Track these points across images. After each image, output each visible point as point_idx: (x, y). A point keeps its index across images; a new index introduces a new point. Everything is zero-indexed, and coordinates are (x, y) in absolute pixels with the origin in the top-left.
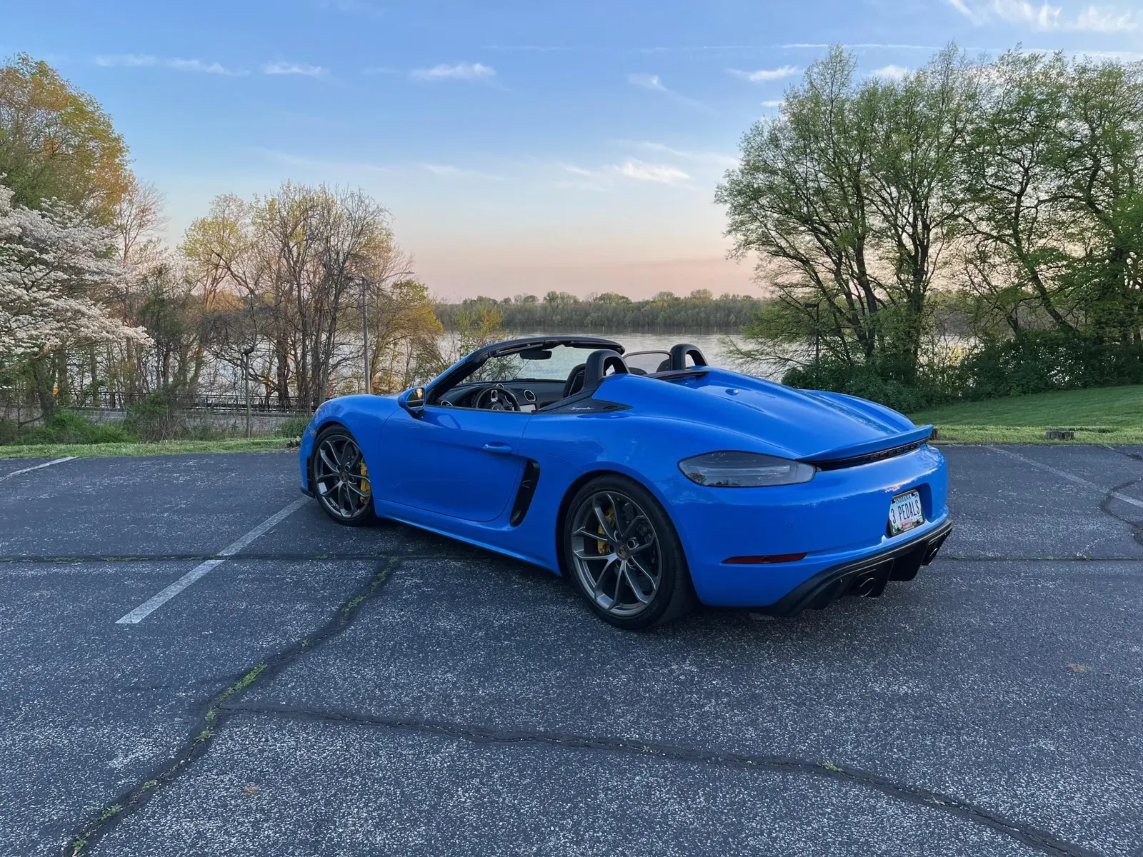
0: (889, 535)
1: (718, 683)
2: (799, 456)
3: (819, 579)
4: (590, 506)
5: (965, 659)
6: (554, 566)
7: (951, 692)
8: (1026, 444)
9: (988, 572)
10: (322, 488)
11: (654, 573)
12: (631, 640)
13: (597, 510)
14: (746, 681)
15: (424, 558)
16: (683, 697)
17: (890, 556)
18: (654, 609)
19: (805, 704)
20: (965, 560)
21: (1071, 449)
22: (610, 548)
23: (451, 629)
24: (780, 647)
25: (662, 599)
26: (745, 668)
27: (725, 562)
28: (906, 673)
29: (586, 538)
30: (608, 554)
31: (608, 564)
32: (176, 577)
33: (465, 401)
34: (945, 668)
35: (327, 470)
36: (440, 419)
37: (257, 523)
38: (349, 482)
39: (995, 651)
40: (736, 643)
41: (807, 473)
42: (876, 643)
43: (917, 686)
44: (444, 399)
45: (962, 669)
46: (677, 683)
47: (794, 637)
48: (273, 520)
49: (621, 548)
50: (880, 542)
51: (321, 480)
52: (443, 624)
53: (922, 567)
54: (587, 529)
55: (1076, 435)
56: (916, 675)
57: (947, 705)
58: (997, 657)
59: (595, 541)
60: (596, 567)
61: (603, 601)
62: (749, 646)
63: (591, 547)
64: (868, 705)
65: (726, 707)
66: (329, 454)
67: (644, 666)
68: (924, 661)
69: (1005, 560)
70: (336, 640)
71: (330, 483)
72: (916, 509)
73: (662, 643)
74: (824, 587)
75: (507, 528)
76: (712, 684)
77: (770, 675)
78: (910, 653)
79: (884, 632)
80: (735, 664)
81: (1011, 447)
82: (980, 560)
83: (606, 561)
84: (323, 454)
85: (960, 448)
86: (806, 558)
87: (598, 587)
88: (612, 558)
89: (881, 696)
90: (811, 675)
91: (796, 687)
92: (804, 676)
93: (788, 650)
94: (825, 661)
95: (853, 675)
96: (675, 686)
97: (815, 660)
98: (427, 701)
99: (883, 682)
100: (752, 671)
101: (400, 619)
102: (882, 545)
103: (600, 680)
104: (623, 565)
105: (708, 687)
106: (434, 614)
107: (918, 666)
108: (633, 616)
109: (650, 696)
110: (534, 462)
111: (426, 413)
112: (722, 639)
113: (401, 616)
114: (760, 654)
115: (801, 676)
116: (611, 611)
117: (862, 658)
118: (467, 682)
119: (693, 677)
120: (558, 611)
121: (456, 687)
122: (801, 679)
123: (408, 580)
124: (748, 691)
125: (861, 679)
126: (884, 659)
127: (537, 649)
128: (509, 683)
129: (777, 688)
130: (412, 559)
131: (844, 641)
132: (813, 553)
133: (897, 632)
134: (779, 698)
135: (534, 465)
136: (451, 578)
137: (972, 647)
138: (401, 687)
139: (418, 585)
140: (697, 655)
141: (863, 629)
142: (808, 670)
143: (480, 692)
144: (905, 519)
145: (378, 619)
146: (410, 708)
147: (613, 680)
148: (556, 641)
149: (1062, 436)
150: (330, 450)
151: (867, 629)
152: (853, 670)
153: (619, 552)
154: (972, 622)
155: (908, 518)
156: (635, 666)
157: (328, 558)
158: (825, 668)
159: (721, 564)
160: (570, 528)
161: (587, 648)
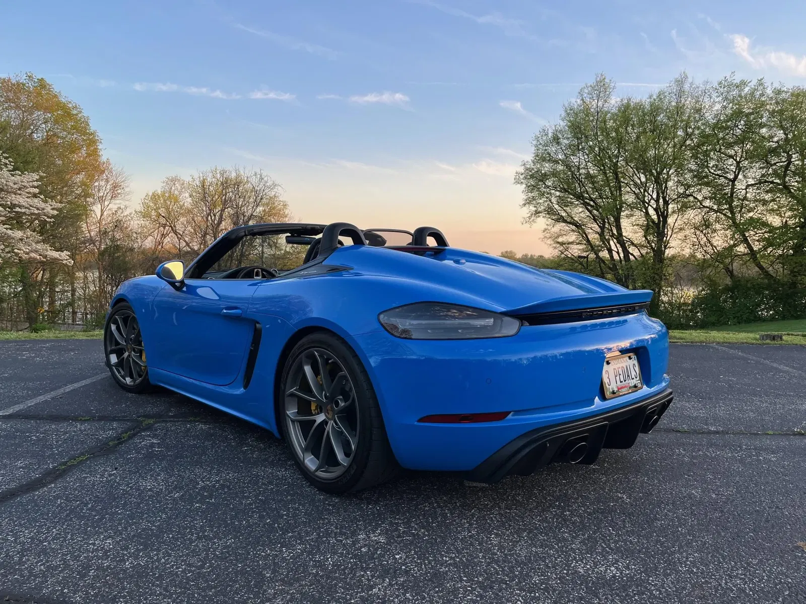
0: (603, 398)
1: (401, 558)
2: (504, 310)
3: (521, 443)
4: (301, 369)
5: (684, 535)
6: (273, 428)
7: (666, 575)
8: (743, 343)
9: (711, 444)
10: (114, 359)
11: (353, 436)
12: (329, 505)
13: (308, 369)
14: (434, 557)
15: (178, 421)
16: (355, 575)
17: (605, 419)
18: (352, 472)
19: (492, 588)
21: (781, 347)
22: (320, 409)
23: (150, 490)
24: (484, 517)
25: (359, 460)
26: (438, 540)
27: (420, 420)
28: (617, 551)
29: (300, 398)
30: (317, 414)
31: (316, 424)
34: (662, 545)
35: (116, 343)
38: (133, 352)
39: (717, 526)
40: (439, 510)
41: (511, 327)
42: (590, 514)
43: (627, 568)
45: (681, 547)
46: (355, 556)
47: (503, 506)
49: (329, 407)
50: (591, 402)
51: (113, 352)
52: (147, 484)
53: (640, 435)
54: (300, 390)
55: (784, 337)
56: (627, 553)
57: (661, 593)
58: (719, 534)
59: (309, 403)
60: (306, 427)
61: (310, 462)
62: (452, 514)
63: (304, 408)
64: (567, 592)
65: (399, 589)
66: (118, 329)
67: (328, 534)
68: (639, 536)
71: (119, 354)
72: (633, 373)
73: (361, 509)
74: (527, 450)
75: (242, 390)
76: (394, 558)
77: (463, 549)
78: (625, 526)
79: (599, 502)
80: (428, 536)
83: (315, 421)
84: (113, 327)
85: (686, 346)
86: (509, 417)
87: (307, 449)
88: (320, 418)
89: (584, 579)
90: (510, 550)
91: (489, 564)
92: (501, 551)
93: (492, 520)
94: (529, 534)
95: (557, 551)
96: (352, 560)
97: (519, 532)
98: (60, 572)
99: (589, 561)
100: (445, 544)
101: (107, 478)
102: (595, 408)
103: (271, 551)
104: (329, 428)
105: (388, 562)
106: (145, 473)
107: (631, 542)
108: (333, 480)
109: (317, 572)
110: (258, 323)
111: (188, 286)
112: (425, 506)
113: (110, 475)
114: (461, 523)
115: (498, 551)
116: (317, 473)
117: (570, 531)
118: (122, 550)
119: (377, 549)
120: (272, 473)
121: (106, 556)
122: (496, 554)
123: (146, 441)
124: (431, 568)
125: (565, 556)
126: (595, 533)
127: (224, 513)
128: (167, 552)
129: (466, 566)
130: (166, 422)
131: (555, 511)
132: (517, 412)
133: (613, 503)
134: (465, 579)
135: (258, 325)
136: (188, 439)
137: (692, 521)
138: (46, 554)
139: (152, 445)
140: (391, 524)
141: (577, 499)
142: (508, 544)
143: (127, 564)
144: (621, 382)
145: (86, 478)
146: (34, 580)
147: (286, 552)
148: (251, 504)
149: (773, 338)
150: (119, 325)
151: (582, 499)
152: (558, 545)
153: (327, 412)
154: (694, 494)
155: (625, 381)
156: (318, 534)
157: (90, 419)
158: (527, 542)
159: (416, 423)
160: (285, 388)
161: (278, 512)
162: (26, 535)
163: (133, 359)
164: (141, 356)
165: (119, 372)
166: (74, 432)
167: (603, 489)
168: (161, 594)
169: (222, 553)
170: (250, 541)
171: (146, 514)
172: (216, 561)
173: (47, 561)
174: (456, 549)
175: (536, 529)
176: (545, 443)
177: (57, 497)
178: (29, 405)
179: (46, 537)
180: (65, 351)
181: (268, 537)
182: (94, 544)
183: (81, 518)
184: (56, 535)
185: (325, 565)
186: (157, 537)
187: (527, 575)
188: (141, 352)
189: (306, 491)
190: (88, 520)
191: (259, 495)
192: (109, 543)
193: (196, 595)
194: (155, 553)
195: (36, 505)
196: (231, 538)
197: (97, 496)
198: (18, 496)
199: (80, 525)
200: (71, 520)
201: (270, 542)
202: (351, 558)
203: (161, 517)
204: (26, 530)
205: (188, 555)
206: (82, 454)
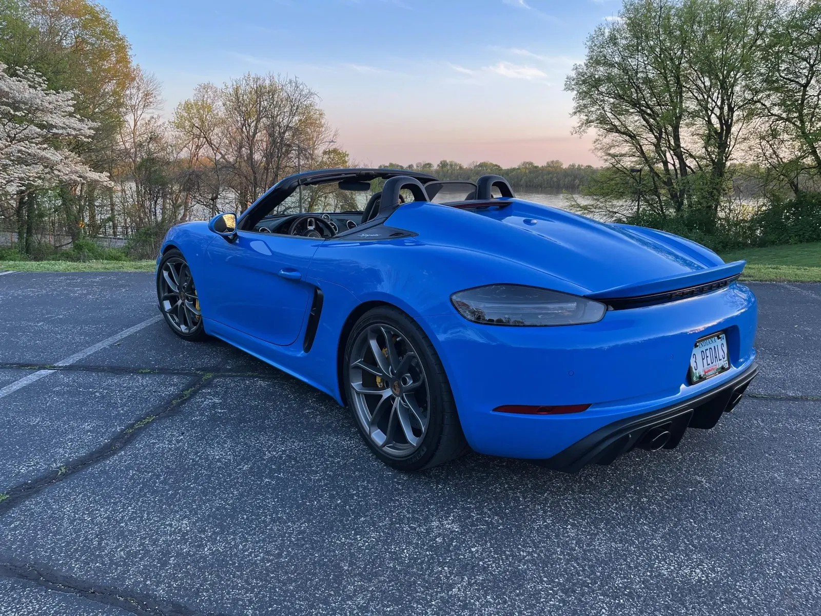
0: (690, 382)
1: (477, 551)
2: (588, 292)
3: (604, 434)
4: (365, 341)
5: (770, 530)
6: (337, 395)
7: (754, 580)
9: (790, 414)
10: (167, 305)
11: (423, 416)
12: (399, 484)
13: (373, 344)
14: (511, 551)
15: (237, 376)
16: (432, 571)
17: (689, 407)
18: (422, 453)
19: (574, 591)
20: (766, 399)
22: (387, 384)
23: (219, 460)
24: (558, 502)
25: (430, 441)
26: (514, 530)
27: (495, 410)
28: (701, 548)
29: (364, 371)
30: (383, 388)
31: (382, 399)
33: (283, 228)
34: (747, 542)
35: (169, 290)
36: (252, 244)
37: (109, 335)
38: (186, 301)
39: (803, 518)
40: (510, 492)
41: (596, 312)
42: (668, 501)
43: (713, 570)
44: (261, 224)
45: (767, 545)
46: (431, 548)
47: (576, 489)
49: (396, 383)
50: (677, 390)
51: (167, 299)
52: (215, 453)
53: (723, 414)
54: (364, 362)
56: (711, 551)
57: (749, 602)
58: (806, 529)
59: (375, 376)
60: (372, 401)
61: (378, 437)
62: (524, 498)
63: (369, 381)
64: (652, 598)
65: (478, 590)
66: (170, 275)
67: (400, 521)
68: (722, 530)
69: (807, 400)
70: (95, 469)
71: (173, 301)
72: (721, 353)
73: (431, 489)
74: (610, 442)
75: (302, 354)
76: (471, 552)
77: (539, 542)
78: (706, 518)
79: (677, 486)
80: (502, 524)
81: (802, 284)
82: (781, 399)
83: (381, 396)
84: (166, 274)
86: (589, 409)
87: (373, 422)
88: (387, 393)
89: (669, 582)
90: (588, 545)
91: (568, 562)
92: (579, 545)
93: (566, 507)
94: (606, 526)
95: (637, 547)
96: (427, 553)
97: (595, 522)
98: (141, 559)
99: (672, 561)
100: (521, 536)
101: (175, 445)
102: (680, 396)
103: (346, 538)
104: (396, 403)
105: (464, 556)
106: (212, 440)
107: (715, 539)
108: (403, 457)
109: (394, 566)
110: (319, 289)
111: (241, 238)
112: (496, 488)
113: (178, 442)
114: (535, 510)
115: (576, 546)
116: (384, 449)
117: (650, 523)
118: (200, 532)
119: (452, 539)
120: (336, 442)
121: (184, 540)
122: (575, 550)
123: (208, 400)
124: (509, 566)
125: (647, 554)
126: (675, 525)
127: (295, 491)
128: (244, 537)
129: (545, 563)
130: (225, 376)
131: (632, 497)
133: (691, 488)
134: (545, 579)
135: (319, 292)
136: (249, 399)
137: (777, 512)
138: (124, 537)
139: (214, 406)
140: (463, 509)
141: (653, 482)
142: (586, 537)
143: (206, 550)
144: (708, 365)
145: (154, 444)
146: (116, 569)
147: (360, 540)
148: (319, 480)
150: (171, 272)
151: (659, 482)
152: (638, 541)
153: (393, 387)
154: (776, 478)
155: (712, 363)
156: (391, 520)
157: (150, 372)
158: (606, 535)
159: (491, 412)
160: (349, 359)
161: (348, 491)
162: (103, 513)
163: (186, 307)
164: (194, 305)
165: (174, 319)
166: (137, 387)
167: (680, 470)
168: (243, 587)
169: (298, 540)
170: (324, 526)
171: (218, 489)
172: (293, 549)
173: (127, 547)
174: (533, 541)
175: (614, 518)
176: (628, 435)
177: (128, 468)
178: (89, 354)
179: (123, 517)
180: (116, 287)
181: (341, 521)
182: (171, 525)
183: (154, 492)
184: (132, 514)
185: (401, 557)
186: (232, 517)
187: (609, 576)
188: (194, 300)
189: (373, 465)
190: (162, 496)
191: (326, 469)
192: (186, 524)
193: (277, 590)
194: (232, 537)
195: (109, 477)
196: (305, 522)
197: (168, 467)
198: (90, 465)
199: (154, 502)
200: (145, 495)
201: (344, 528)
202: (427, 550)
203: (233, 494)
204: (101, 507)
205: (264, 540)
206: (148, 415)
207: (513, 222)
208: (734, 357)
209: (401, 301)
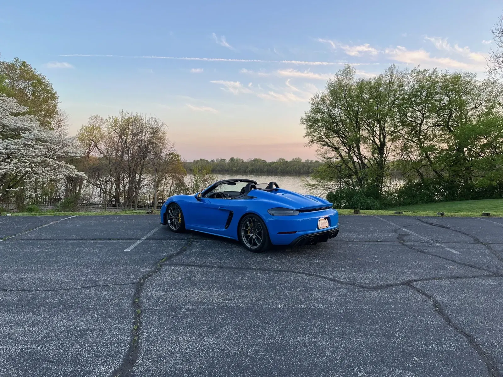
0: (318, 229)
2: (295, 209)
3: (300, 238)
4: (246, 222)
5: (334, 258)
6: (237, 239)
8: (387, 215)
10: (169, 222)
11: (261, 238)
13: (248, 223)
14: (282, 260)
15: (201, 239)
16: (266, 262)
17: (319, 234)
18: (261, 246)
19: (294, 264)
21: (399, 217)
22: (251, 233)
23: (211, 252)
25: (263, 244)
27: (278, 233)
28: (319, 259)
29: (245, 230)
32: (134, 243)
33: (212, 196)
35: (171, 216)
36: (205, 201)
37: (149, 232)
38: (176, 219)
41: (297, 213)
42: (315, 255)
44: (206, 196)
46: (265, 260)
48: (154, 231)
50: (315, 230)
51: (169, 219)
53: (329, 239)
54: (245, 228)
56: (321, 260)
59: (247, 231)
60: (247, 237)
61: (249, 246)
63: (246, 232)
66: (171, 212)
67: (258, 258)
68: (325, 258)
69: (358, 241)
70: (182, 254)
71: (171, 220)
72: (327, 224)
74: (300, 241)
75: (224, 230)
76: (274, 261)
77: (287, 259)
78: (322, 257)
84: (169, 211)
86: (297, 233)
87: (248, 243)
88: (251, 235)
92: (295, 260)
94: (301, 258)
95: (307, 260)
97: (299, 257)
99: (313, 261)
103: (248, 260)
104: (254, 237)
105: (272, 261)
106: (206, 249)
108: (255, 249)
109: (259, 262)
111: (202, 200)
112: (278, 254)
113: (197, 250)
116: (251, 248)
117: (310, 257)
123: (197, 244)
127: (232, 255)
132: (299, 231)
133: (321, 253)
135: (232, 212)
139: (200, 245)
140: (271, 256)
142: (297, 259)
145: (191, 250)
148: (237, 254)
149: (399, 213)
153: (253, 233)
155: (324, 225)
156: (256, 258)
157: (173, 239)
160: (241, 228)
164: (178, 220)
165: (171, 226)
166: (174, 242)
170: (242, 259)
171: (214, 255)
175: (303, 257)
176: (304, 239)
178: (149, 236)
190: (203, 256)
196: (237, 259)
197: (199, 253)
207: (279, 194)
208: (330, 224)
209: (256, 212)
